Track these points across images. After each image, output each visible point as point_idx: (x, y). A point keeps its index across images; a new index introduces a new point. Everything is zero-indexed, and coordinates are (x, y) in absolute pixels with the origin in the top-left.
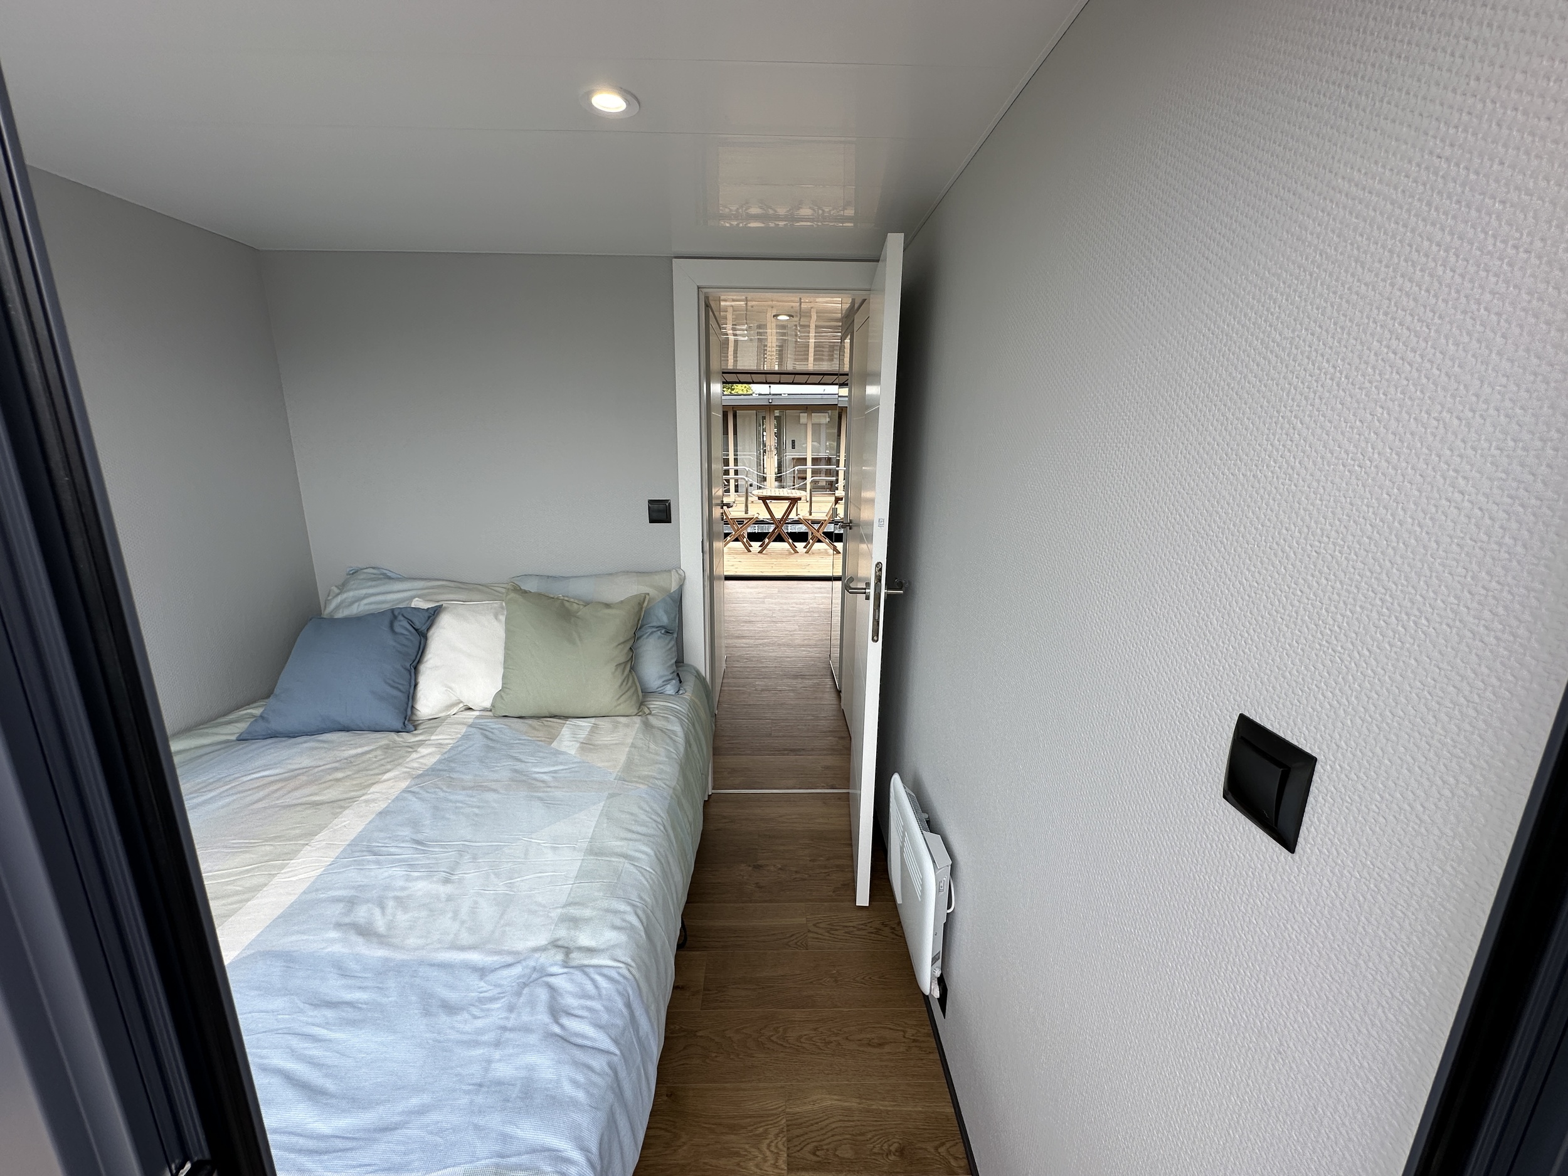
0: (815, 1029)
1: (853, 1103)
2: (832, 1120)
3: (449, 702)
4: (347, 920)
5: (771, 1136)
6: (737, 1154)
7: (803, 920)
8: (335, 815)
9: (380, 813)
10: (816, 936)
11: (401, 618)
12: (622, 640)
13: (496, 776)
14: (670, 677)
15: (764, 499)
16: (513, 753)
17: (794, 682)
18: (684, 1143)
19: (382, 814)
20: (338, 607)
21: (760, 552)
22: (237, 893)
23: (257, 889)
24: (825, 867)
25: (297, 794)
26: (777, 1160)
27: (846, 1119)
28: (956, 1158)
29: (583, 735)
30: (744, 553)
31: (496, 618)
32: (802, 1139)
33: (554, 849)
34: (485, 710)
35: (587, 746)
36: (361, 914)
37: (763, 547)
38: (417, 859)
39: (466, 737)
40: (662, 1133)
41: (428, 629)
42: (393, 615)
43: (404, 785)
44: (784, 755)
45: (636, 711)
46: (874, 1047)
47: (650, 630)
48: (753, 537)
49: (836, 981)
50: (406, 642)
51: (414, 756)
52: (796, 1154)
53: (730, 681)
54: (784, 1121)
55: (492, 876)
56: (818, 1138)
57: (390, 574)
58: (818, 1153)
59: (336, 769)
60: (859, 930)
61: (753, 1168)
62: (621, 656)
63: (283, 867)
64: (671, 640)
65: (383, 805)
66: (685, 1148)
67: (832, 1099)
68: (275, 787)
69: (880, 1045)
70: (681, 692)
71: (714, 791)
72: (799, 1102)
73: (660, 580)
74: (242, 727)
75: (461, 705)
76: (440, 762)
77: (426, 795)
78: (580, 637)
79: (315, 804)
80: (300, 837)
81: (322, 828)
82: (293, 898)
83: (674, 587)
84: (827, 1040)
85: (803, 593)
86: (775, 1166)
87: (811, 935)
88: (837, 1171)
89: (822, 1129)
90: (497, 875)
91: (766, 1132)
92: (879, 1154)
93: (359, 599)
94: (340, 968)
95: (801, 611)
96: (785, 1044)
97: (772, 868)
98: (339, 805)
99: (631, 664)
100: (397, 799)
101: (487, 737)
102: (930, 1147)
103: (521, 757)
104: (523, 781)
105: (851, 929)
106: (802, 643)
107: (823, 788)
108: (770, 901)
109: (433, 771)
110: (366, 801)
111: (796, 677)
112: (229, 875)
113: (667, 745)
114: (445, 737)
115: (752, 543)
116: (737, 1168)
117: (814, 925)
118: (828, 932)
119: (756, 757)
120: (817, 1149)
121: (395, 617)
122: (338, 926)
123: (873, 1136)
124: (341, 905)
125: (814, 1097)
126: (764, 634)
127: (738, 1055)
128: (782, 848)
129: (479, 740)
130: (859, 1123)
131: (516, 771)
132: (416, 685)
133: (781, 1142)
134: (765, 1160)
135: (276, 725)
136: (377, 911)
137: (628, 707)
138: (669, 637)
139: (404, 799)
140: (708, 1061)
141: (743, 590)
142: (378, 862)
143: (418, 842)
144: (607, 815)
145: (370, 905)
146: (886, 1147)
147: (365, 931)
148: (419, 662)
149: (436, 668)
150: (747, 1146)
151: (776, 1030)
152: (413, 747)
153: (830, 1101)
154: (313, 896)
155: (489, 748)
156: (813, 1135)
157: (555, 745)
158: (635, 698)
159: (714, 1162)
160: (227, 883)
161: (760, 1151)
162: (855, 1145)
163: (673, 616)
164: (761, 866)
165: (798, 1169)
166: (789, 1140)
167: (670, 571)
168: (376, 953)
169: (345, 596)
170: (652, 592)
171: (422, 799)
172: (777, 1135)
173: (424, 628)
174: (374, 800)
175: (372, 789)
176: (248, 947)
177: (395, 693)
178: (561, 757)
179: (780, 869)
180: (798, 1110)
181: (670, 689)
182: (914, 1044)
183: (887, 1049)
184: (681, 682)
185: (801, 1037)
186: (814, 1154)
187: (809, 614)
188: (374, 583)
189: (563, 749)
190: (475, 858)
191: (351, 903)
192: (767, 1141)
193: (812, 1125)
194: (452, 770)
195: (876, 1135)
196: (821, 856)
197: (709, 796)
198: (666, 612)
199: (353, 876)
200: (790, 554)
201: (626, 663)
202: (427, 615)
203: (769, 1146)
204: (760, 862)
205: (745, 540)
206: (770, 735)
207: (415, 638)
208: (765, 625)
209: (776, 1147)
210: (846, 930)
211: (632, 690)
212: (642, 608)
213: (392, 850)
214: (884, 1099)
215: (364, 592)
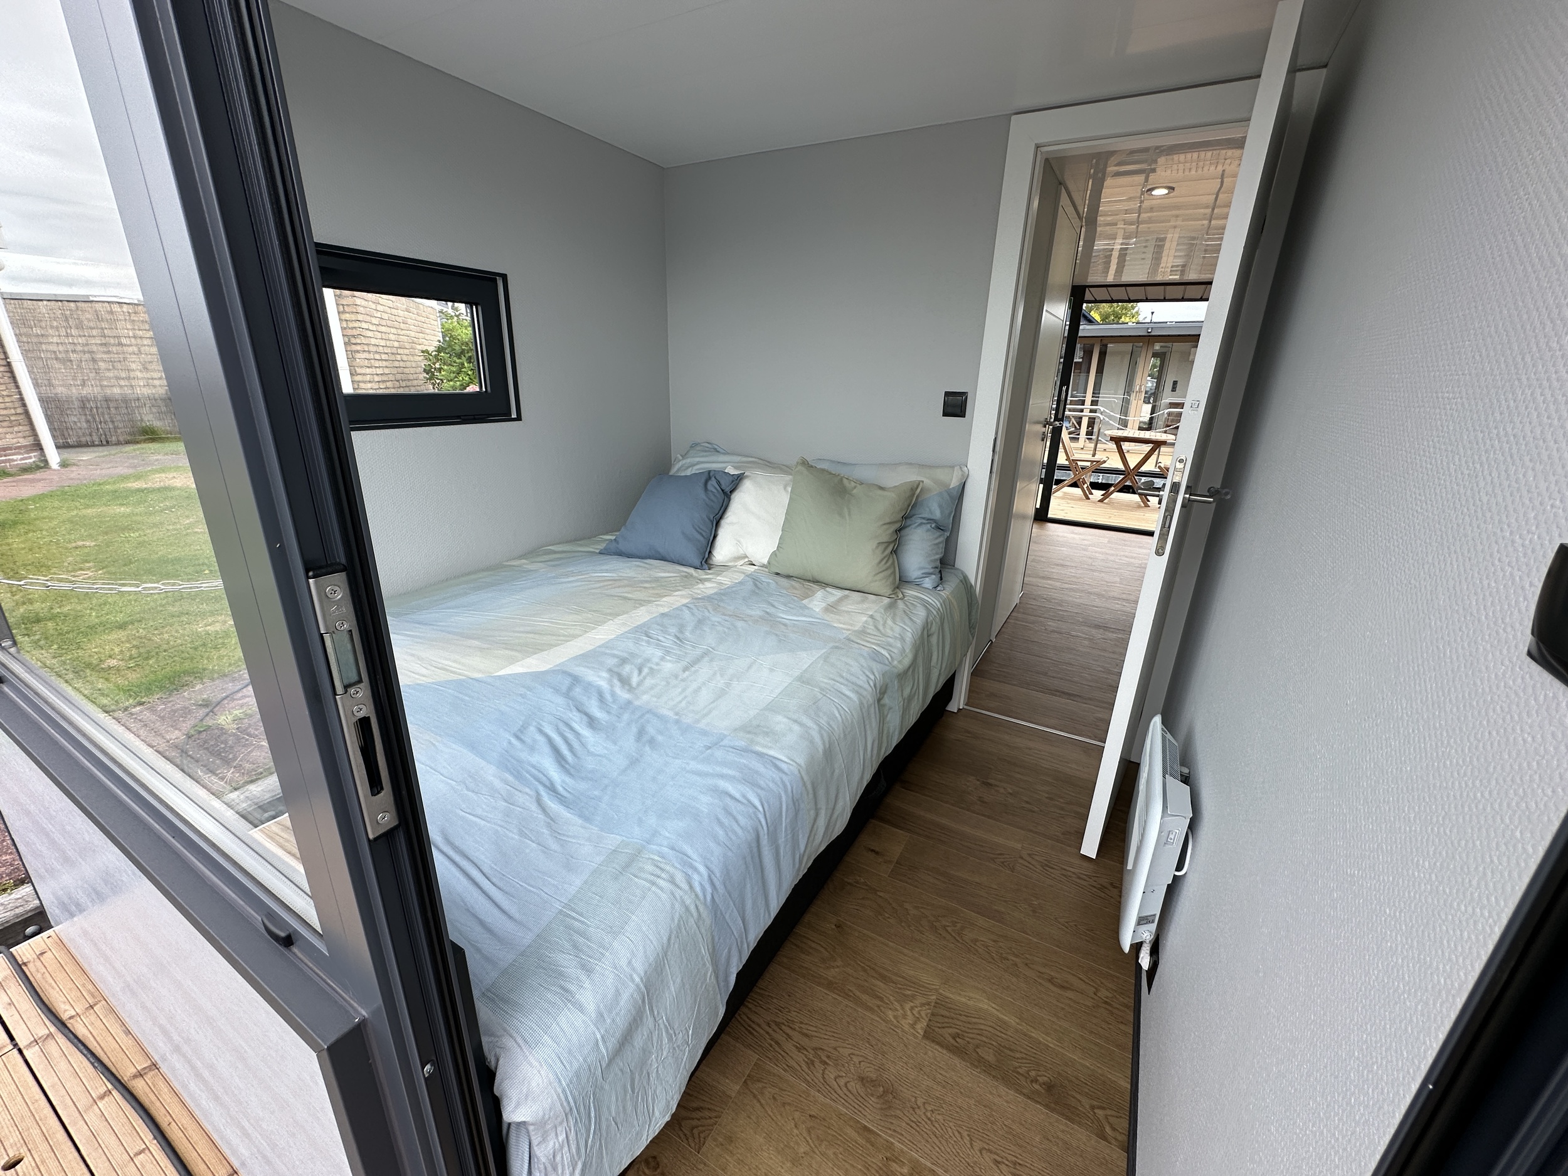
0: (994, 941)
1: (1012, 1020)
2: (982, 1022)
3: (736, 555)
4: (616, 670)
5: (917, 1002)
6: (881, 999)
7: (1018, 846)
8: (635, 608)
9: (662, 614)
10: (1027, 864)
11: (713, 478)
12: (888, 520)
13: (749, 612)
14: (932, 570)
15: (1118, 441)
16: (770, 599)
17: (1094, 631)
18: (838, 967)
19: (663, 615)
20: (678, 470)
21: (1101, 501)
22: (564, 636)
23: (575, 637)
24: (1062, 809)
25: (618, 590)
26: (915, 1023)
27: (998, 1028)
28: (1114, 1129)
29: (832, 599)
30: (1080, 499)
31: (785, 488)
32: (946, 1020)
33: (771, 670)
34: (763, 566)
35: (831, 608)
36: (627, 669)
37: (1105, 496)
38: (672, 648)
39: (741, 583)
40: (822, 950)
41: (732, 492)
42: (709, 475)
43: (685, 601)
44: (1056, 695)
45: (890, 592)
46: (1055, 985)
47: (920, 521)
48: (1095, 486)
49: (1034, 911)
50: (712, 497)
51: (701, 586)
52: (937, 1029)
53: (1020, 615)
54: (934, 997)
55: (718, 675)
56: (964, 1029)
57: (719, 449)
58: (958, 1040)
59: (646, 582)
60: (1079, 878)
61: (891, 1017)
62: (885, 535)
63: (594, 628)
64: (940, 536)
65: (666, 610)
66: (837, 970)
67: (989, 1005)
68: (606, 583)
69: (1062, 987)
70: (939, 588)
71: (966, 707)
72: (954, 990)
73: (941, 475)
74: (602, 546)
75: (746, 560)
76: (715, 594)
77: (695, 611)
78: (849, 512)
79: (625, 598)
80: (611, 614)
81: (624, 613)
82: (591, 648)
83: (954, 483)
84: (1004, 955)
85: (1140, 547)
86: (913, 1026)
87: (1021, 861)
88: (971, 1064)
89: (969, 1023)
90: (722, 676)
91: (913, 996)
92: (1022, 1075)
93: (693, 465)
94: (601, 696)
95: (1129, 564)
96: (958, 938)
97: (1002, 790)
98: (641, 603)
99: (895, 546)
100: (677, 609)
101: (756, 585)
102: (1086, 1102)
103: (776, 604)
104: (769, 620)
105: (1069, 874)
106: (1118, 596)
107: (1090, 738)
108: (989, 817)
109: (709, 598)
110: (657, 605)
111: (1097, 627)
112: (564, 625)
113: (905, 624)
114: (725, 579)
115: (1093, 491)
116: (876, 1008)
117: (1029, 855)
118: (1042, 866)
119: (1021, 689)
120: (958, 1035)
121: (710, 478)
122: (610, 670)
123: (1022, 1058)
124: (616, 660)
125: (971, 995)
126: (1074, 580)
127: (909, 926)
128: (1019, 776)
129: (750, 585)
130: (1011, 1039)
131: (767, 613)
132: (715, 537)
133: (925, 1012)
134: (905, 1016)
135: (623, 546)
136: (636, 673)
137: (881, 585)
138: (938, 533)
139: (682, 610)
140: (880, 918)
141: (1066, 535)
142: (648, 642)
143: (678, 638)
144: (826, 658)
145: (633, 666)
146: (1033, 1073)
147: (625, 681)
148: (721, 518)
149: (732, 523)
150: (891, 998)
151: (954, 924)
152: (702, 581)
153: (985, 1005)
154: (603, 649)
155: (753, 593)
156: (958, 1023)
157: (805, 602)
158: (891, 579)
159: (858, 993)
160: (562, 629)
161: (903, 1009)
162: (999, 1054)
163: (947, 512)
164: (991, 785)
165: (933, 1041)
166: (933, 1014)
167: (953, 467)
168: (624, 695)
169: (684, 462)
170: (927, 482)
171: (693, 614)
172: (923, 1005)
173: (728, 490)
174: (662, 606)
175: (664, 599)
176: (557, 666)
177: (702, 539)
178: (807, 611)
179: (1011, 794)
180: (951, 996)
181: (928, 583)
182: (1104, 1005)
183: (1069, 994)
184: (941, 579)
185: (976, 940)
186: (954, 1038)
187: (1138, 569)
188: (705, 454)
189: (810, 606)
190: (711, 660)
191: (624, 661)
192: (912, 1004)
193: (961, 1015)
194: (722, 600)
195: (1026, 1059)
196: (1062, 798)
197: (959, 710)
198: (940, 506)
199: (630, 645)
200: (1139, 507)
201: (889, 543)
202: (731, 479)
203: (912, 1009)
204: (990, 781)
205: (1085, 486)
206: (1045, 674)
207: (721, 496)
208: (1079, 572)
209: (919, 1013)
210: (1064, 872)
211: (889, 572)
212: (914, 494)
213: (660, 638)
214: (1047, 1034)
215: (697, 459)
